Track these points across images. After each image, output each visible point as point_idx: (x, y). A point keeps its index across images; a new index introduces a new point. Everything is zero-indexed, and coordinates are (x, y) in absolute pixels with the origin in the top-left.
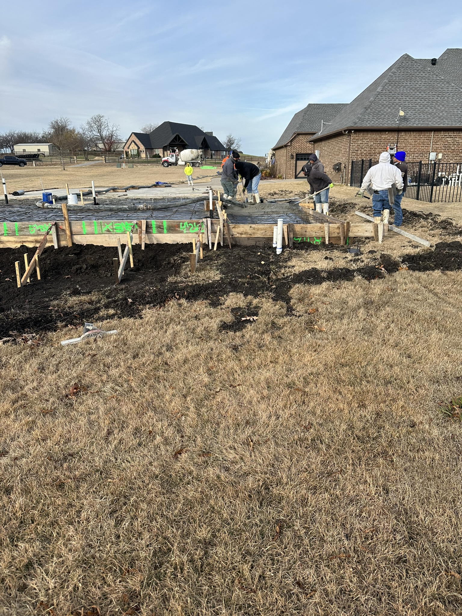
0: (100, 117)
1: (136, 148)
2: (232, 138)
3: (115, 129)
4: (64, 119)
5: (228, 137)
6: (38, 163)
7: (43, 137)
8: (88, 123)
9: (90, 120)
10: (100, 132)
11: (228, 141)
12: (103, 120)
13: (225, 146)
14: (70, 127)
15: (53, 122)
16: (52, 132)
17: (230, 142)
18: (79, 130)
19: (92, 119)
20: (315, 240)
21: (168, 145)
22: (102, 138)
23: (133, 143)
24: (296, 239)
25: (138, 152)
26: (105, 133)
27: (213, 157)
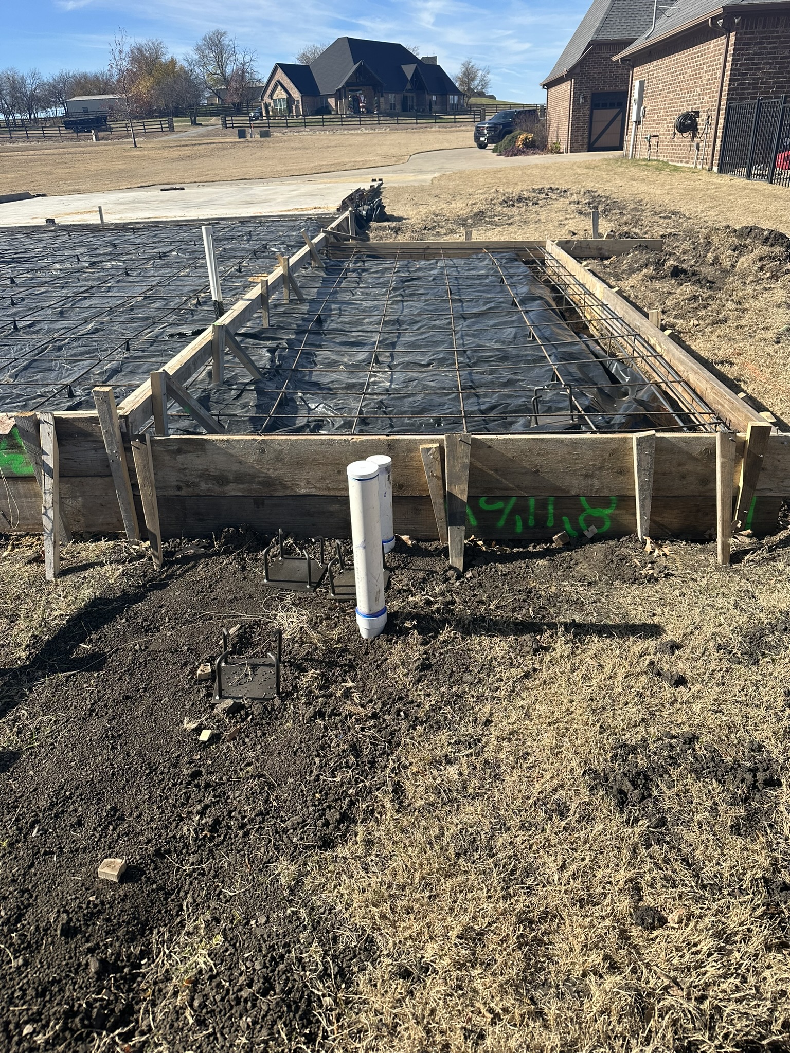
0: (219, 35)
1: (285, 96)
2: (472, 67)
3: (248, 58)
4: (153, 43)
5: (464, 65)
6: (101, 134)
8: (199, 49)
9: (200, 43)
10: (220, 65)
11: (464, 74)
12: (226, 41)
13: (457, 85)
14: (165, 59)
15: (135, 50)
17: (469, 75)
18: (182, 64)
19: (205, 39)
20: (583, 510)
21: (343, 87)
22: (226, 80)
23: (279, 87)
24: (487, 502)
25: (288, 103)
26: (230, 69)
27: (434, 108)
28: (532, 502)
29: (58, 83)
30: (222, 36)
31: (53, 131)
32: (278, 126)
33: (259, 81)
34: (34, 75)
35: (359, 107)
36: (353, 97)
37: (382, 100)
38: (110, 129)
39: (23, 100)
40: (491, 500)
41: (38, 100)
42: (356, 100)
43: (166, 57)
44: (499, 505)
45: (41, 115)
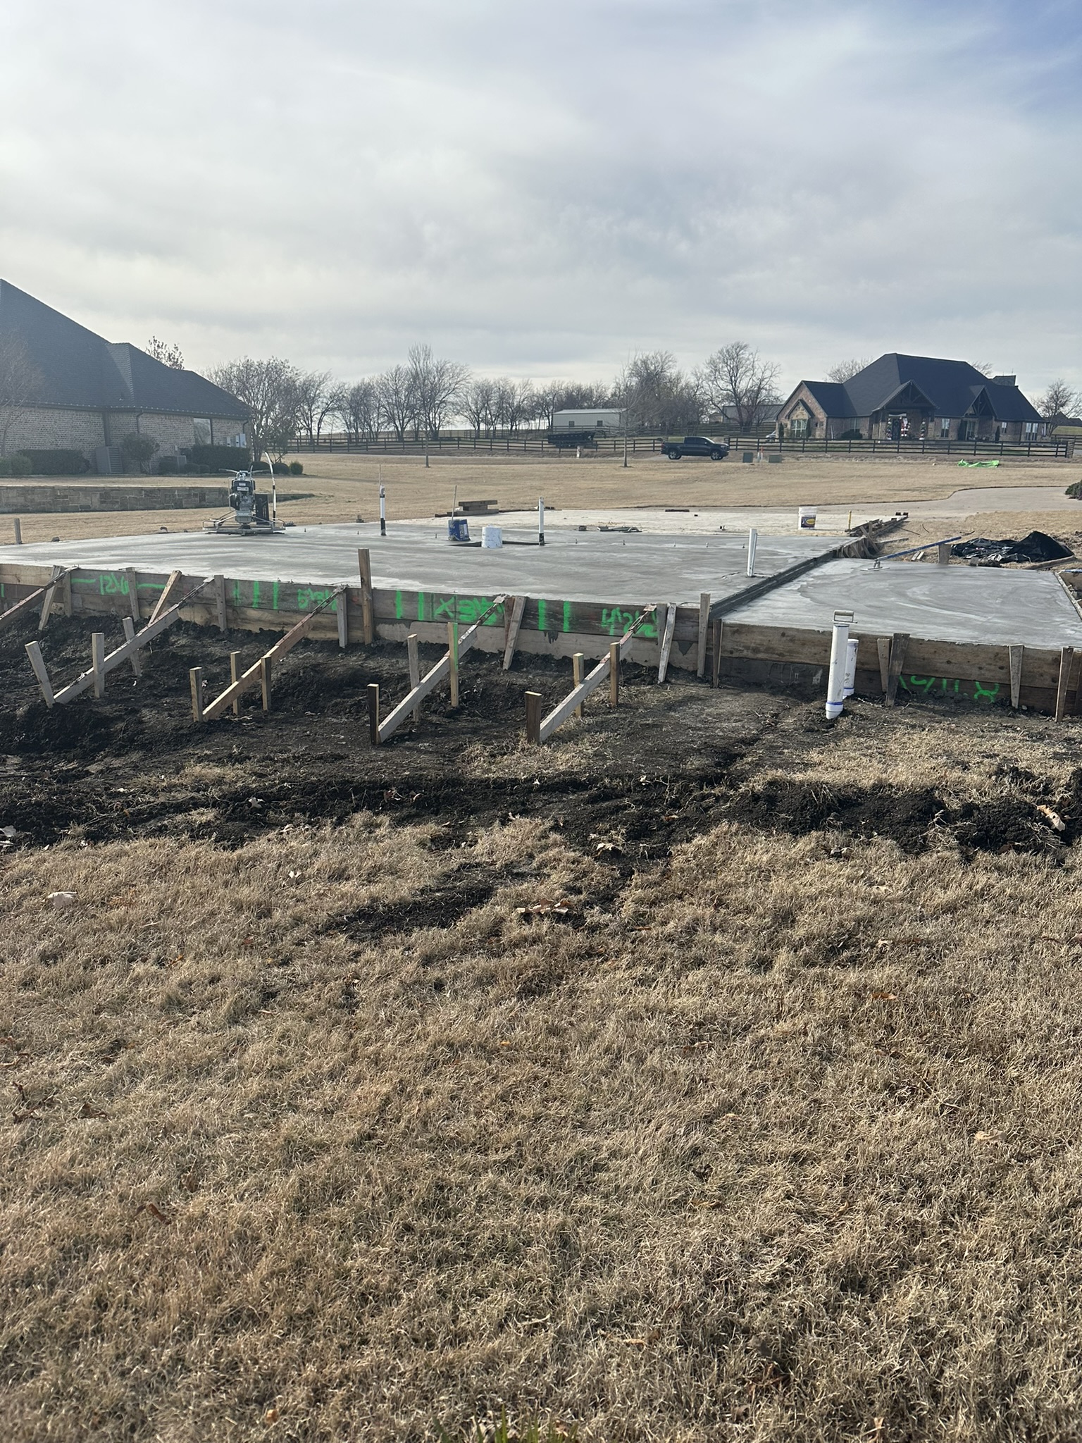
0: (740, 347)
1: (806, 416)
3: (768, 374)
4: (661, 356)
6: (586, 450)
7: (614, 395)
8: (712, 363)
9: (715, 356)
10: (733, 381)
11: (1052, 398)
12: (745, 355)
13: (1039, 411)
14: (671, 372)
15: (639, 363)
16: (634, 383)
17: (1058, 399)
18: (688, 379)
19: (721, 352)
20: (978, 690)
21: (883, 409)
22: (736, 396)
23: (802, 408)
24: (916, 679)
25: (809, 425)
26: (744, 384)
27: (1003, 437)
28: (945, 681)
29: (547, 395)
30: (742, 349)
31: (536, 445)
32: (792, 449)
33: (777, 399)
34: (525, 385)
35: (900, 432)
36: (893, 420)
37: (931, 425)
38: (596, 446)
39: (507, 411)
40: (919, 677)
41: (524, 411)
42: (898, 424)
43: (673, 371)
44: (923, 682)
45: (523, 426)
